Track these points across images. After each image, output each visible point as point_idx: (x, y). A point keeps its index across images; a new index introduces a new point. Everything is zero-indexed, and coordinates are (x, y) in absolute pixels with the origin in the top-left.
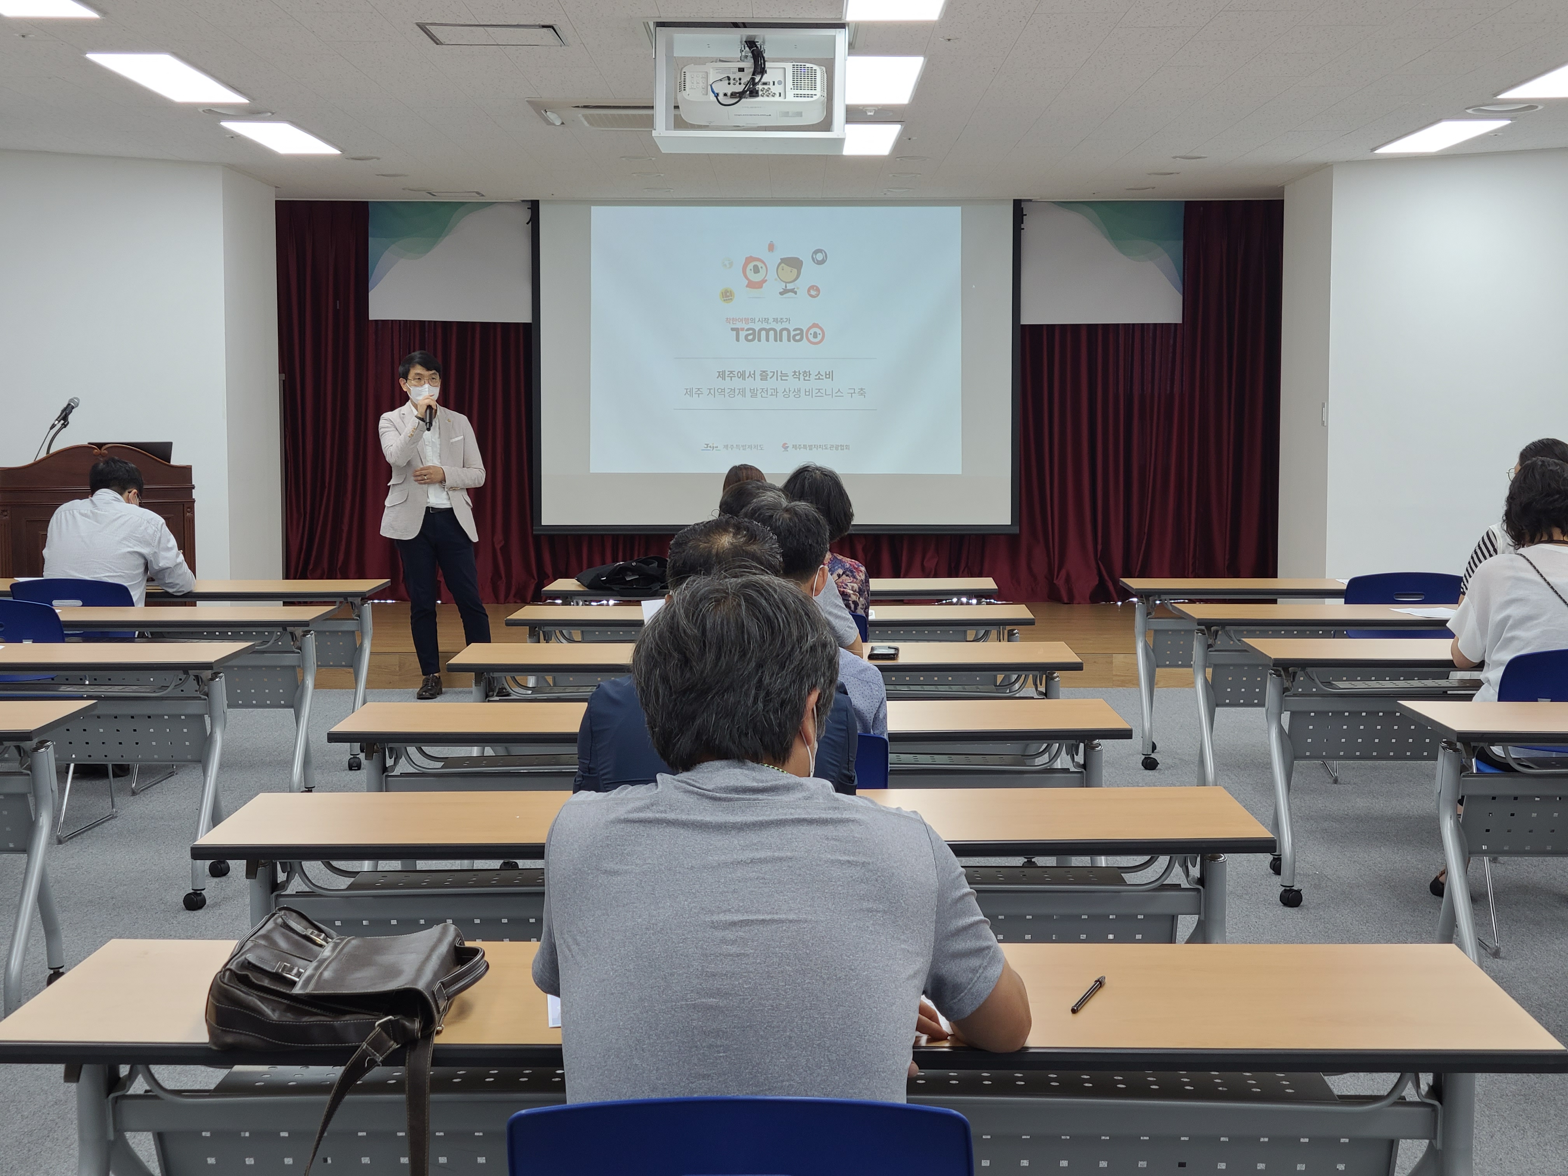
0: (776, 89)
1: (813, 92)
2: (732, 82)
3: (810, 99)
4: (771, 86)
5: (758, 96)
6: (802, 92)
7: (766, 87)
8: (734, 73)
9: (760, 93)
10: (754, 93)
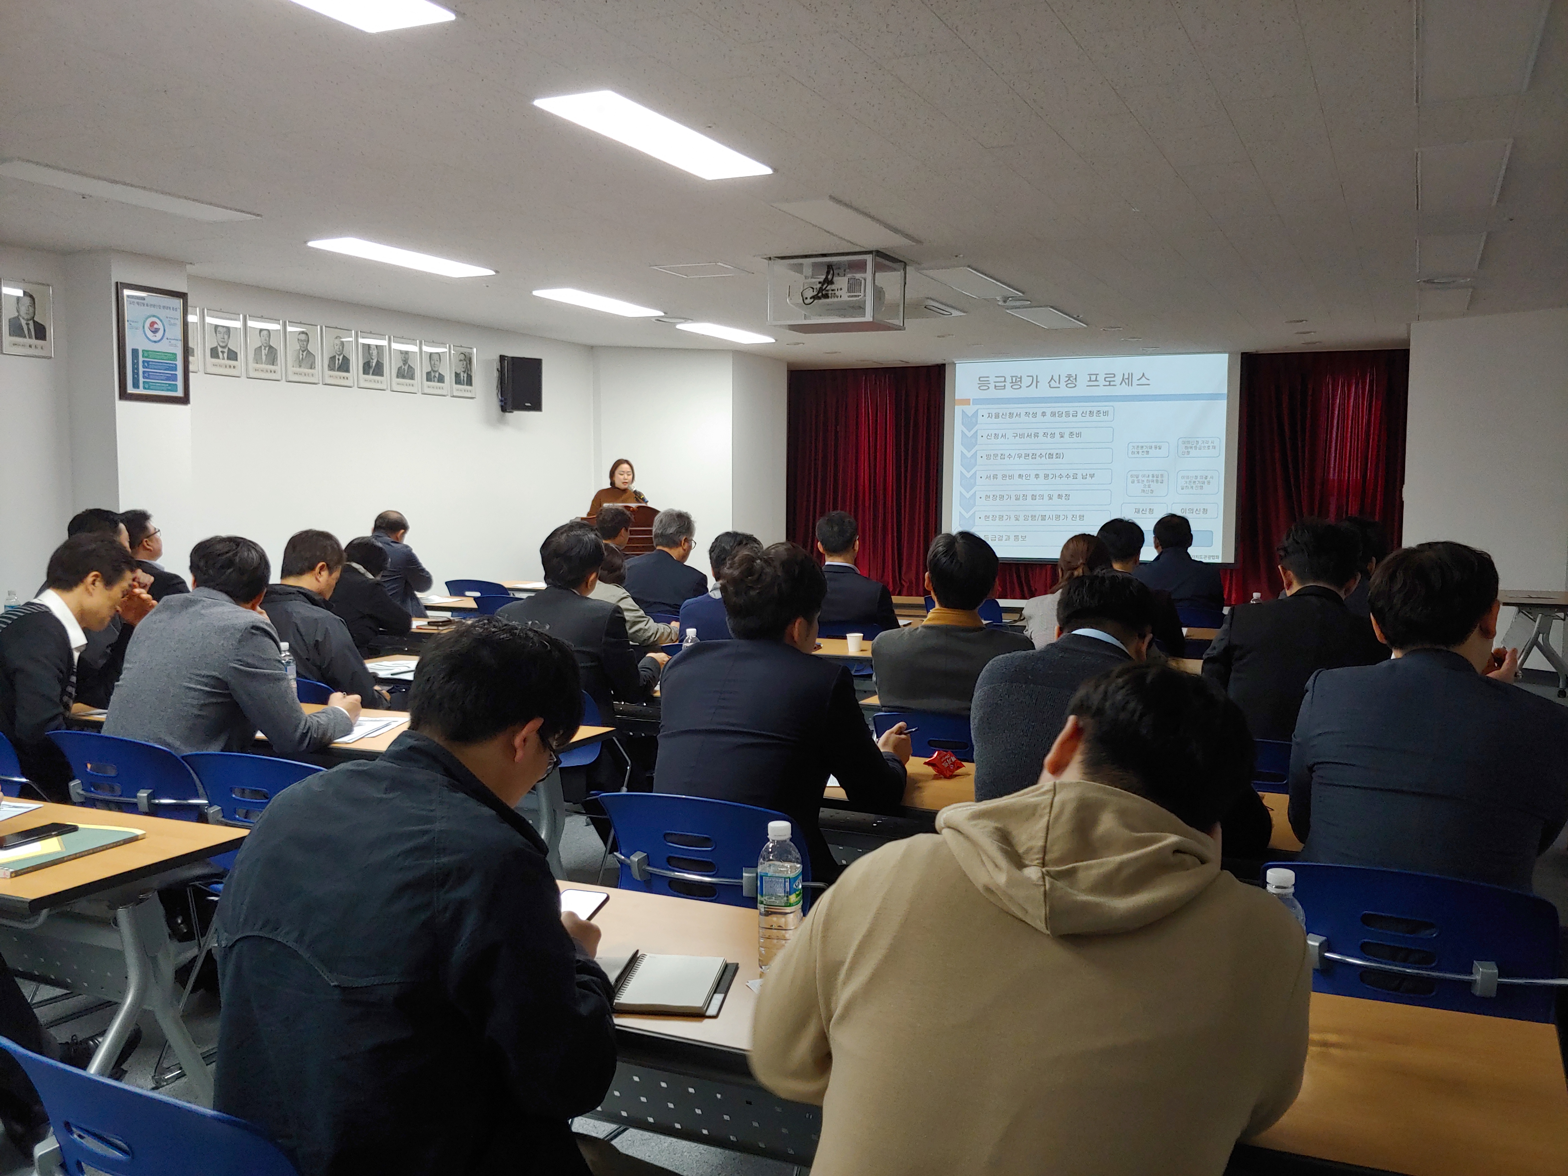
0: (838, 293)
1: (859, 294)
2: (815, 290)
3: (857, 298)
4: (836, 292)
5: (828, 297)
6: (853, 294)
7: (833, 292)
8: (817, 285)
9: (830, 295)
10: (826, 296)
